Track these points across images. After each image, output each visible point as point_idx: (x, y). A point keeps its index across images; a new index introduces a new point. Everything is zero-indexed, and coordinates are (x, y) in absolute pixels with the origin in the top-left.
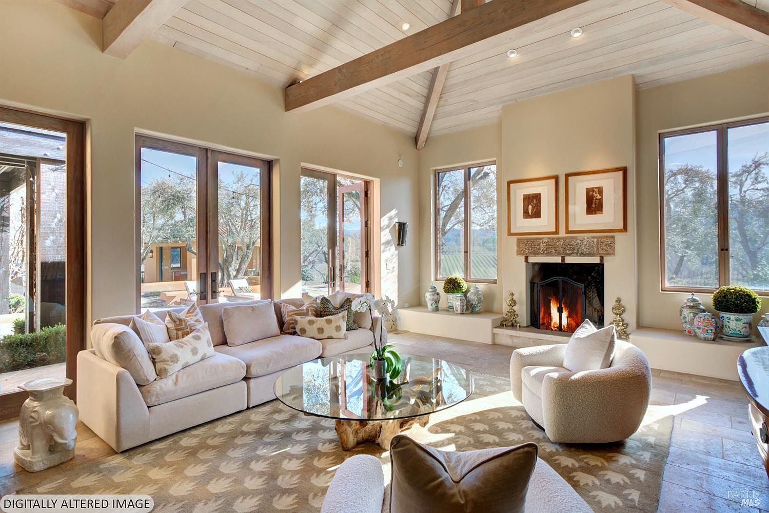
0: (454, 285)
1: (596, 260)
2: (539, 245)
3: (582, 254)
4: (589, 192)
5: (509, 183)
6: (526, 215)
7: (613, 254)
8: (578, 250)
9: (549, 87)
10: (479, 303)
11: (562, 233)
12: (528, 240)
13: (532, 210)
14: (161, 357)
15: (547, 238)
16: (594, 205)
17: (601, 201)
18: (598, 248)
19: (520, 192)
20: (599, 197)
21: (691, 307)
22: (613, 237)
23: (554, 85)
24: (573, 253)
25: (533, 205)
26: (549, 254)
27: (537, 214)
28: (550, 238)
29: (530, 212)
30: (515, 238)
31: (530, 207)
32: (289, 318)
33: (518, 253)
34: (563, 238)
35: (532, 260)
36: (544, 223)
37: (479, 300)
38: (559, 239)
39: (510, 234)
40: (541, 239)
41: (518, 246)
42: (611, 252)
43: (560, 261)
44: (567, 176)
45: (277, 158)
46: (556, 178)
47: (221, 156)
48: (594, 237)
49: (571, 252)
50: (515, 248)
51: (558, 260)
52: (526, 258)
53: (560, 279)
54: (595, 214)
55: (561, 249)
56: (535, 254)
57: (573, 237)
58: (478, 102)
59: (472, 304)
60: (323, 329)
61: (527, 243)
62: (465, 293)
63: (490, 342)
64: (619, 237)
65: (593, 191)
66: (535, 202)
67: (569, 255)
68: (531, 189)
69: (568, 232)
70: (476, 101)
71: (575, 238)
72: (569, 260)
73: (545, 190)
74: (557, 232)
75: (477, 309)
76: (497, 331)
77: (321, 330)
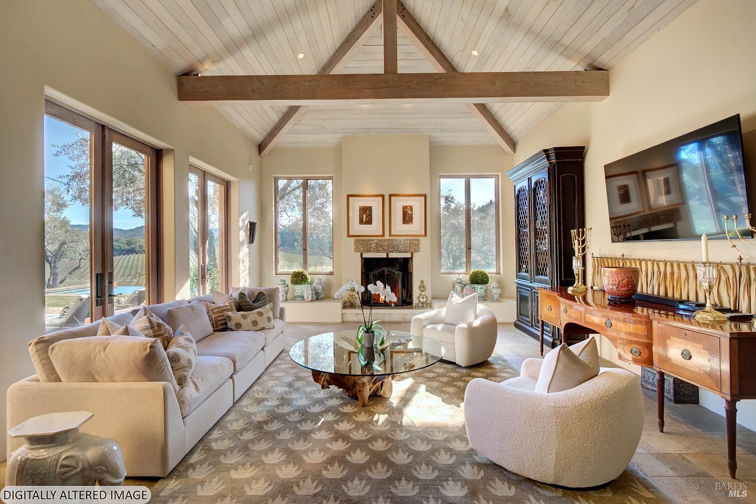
0: (302, 277)
1: (408, 255)
2: (371, 244)
3: (400, 252)
4: (405, 208)
5: (349, 196)
6: (361, 222)
7: (418, 251)
8: (397, 249)
9: (380, 130)
10: (323, 291)
11: (387, 237)
12: (363, 240)
13: (366, 218)
14: (180, 365)
15: (377, 240)
16: (407, 218)
17: (412, 215)
18: (410, 248)
19: (357, 204)
20: (410, 213)
21: (460, 283)
22: (419, 240)
23: (384, 130)
24: (394, 251)
25: (366, 215)
26: (378, 251)
27: (369, 222)
28: (378, 240)
29: (364, 219)
30: (353, 239)
31: (364, 216)
32: (215, 316)
33: (356, 251)
34: (388, 240)
35: (366, 255)
36: (375, 228)
37: (323, 289)
38: (385, 240)
39: (349, 236)
40: (372, 240)
41: (355, 245)
42: (418, 250)
43: (385, 257)
44: (390, 196)
45: (173, 148)
46: (383, 196)
47: (115, 136)
48: (407, 240)
49: (393, 250)
50: (353, 247)
51: (384, 255)
52: (362, 254)
53: (386, 270)
54: (408, 224)
55: (386, 248)
56: (368, 251)
57: (394, 240)
58: (325, 128)
59: (318, 292)
60: (256, 321)
61: (362, 242)
62: (311, 284)
63: (340, 321)
64: (422, 240)
65: (407, 208)
66: (368, 213)
67: (392, 252)
68: (365, 202)
69: (390, 235)
70: (324, 127)
71: (396, 240)
72: (392, 255)
73: (376, 205)
74: (383, 235)
75: (322, 296)
76: (344, 311)
77: (255, 323)
